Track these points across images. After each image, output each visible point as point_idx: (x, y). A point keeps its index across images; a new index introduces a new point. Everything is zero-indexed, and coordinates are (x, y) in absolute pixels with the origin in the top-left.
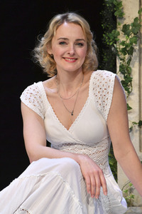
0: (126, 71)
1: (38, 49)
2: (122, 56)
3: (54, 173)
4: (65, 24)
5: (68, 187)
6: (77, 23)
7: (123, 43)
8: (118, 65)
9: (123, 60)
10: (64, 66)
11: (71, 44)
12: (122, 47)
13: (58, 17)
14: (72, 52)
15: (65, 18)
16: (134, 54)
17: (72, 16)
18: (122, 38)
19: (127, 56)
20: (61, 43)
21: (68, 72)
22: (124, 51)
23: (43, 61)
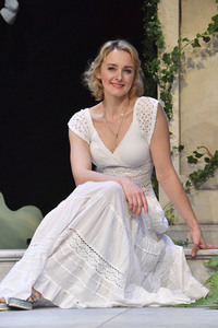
0: (166, 98)
1: (88, 73)
2: (163, 84)
3: (100, 195)
4: (115, 50)
5: (112, 208)
6: (126, 50)
7: (164, 71)
8: (159, 93)
9: (164, 87)
10: (112, 91)
11: (120, 70)
12: (163, 75)
13: (109, 44)
14: (120, 78)
15: (115, 45)
16: (174, 82)
17: (122, 44)
18: (163, 66)
19: (167, 84)
20: (110, 69)
21: (115, 97)
22: (165, 79)
23: (92, 85)
